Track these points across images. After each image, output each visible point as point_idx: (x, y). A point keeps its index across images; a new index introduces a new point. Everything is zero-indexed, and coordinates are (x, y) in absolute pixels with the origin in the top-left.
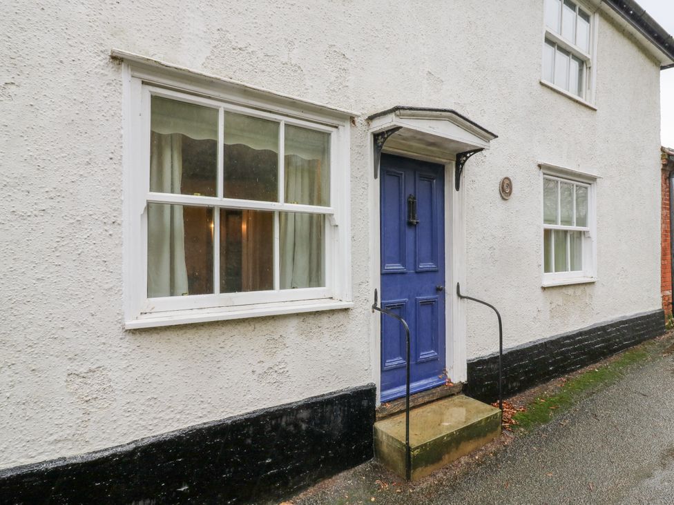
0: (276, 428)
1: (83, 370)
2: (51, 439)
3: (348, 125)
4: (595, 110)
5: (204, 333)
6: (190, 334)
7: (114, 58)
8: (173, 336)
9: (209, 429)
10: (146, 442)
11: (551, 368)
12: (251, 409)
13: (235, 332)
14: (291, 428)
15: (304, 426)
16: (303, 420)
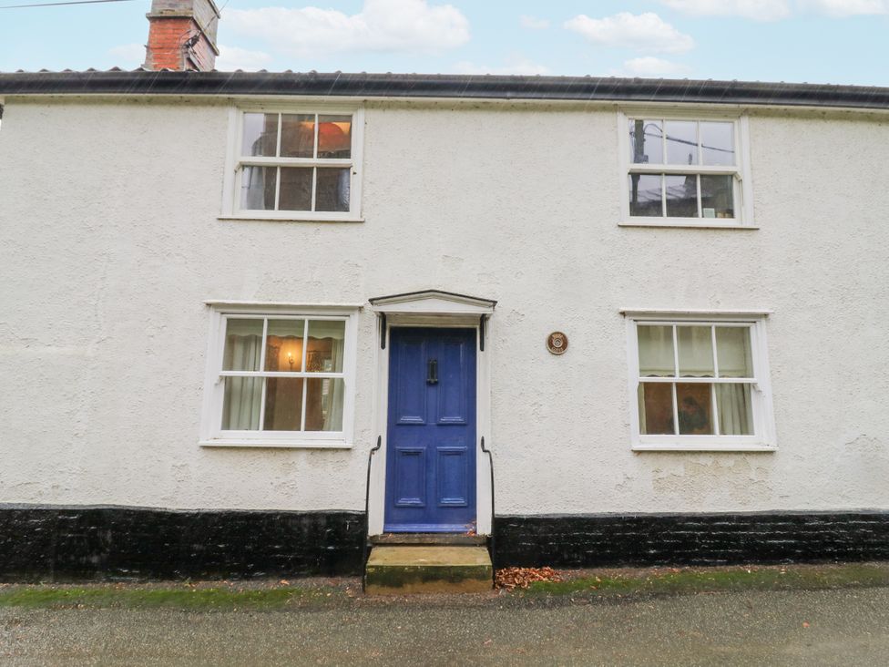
0: (283, 525)
1: (179, 464)
2: (163, 497)
3: (357, 313)
4: (758, 229)
5: (242, 453)
6: (234, 453)
7: (207, 304)
8: (225, 453)
9: (238, 513)
10: (204, 511)
11: (652, 552)
12: (268, 508)
13: (262, 455)
14: (295, 529)
15: (306, 530)
16: (305, 525)
